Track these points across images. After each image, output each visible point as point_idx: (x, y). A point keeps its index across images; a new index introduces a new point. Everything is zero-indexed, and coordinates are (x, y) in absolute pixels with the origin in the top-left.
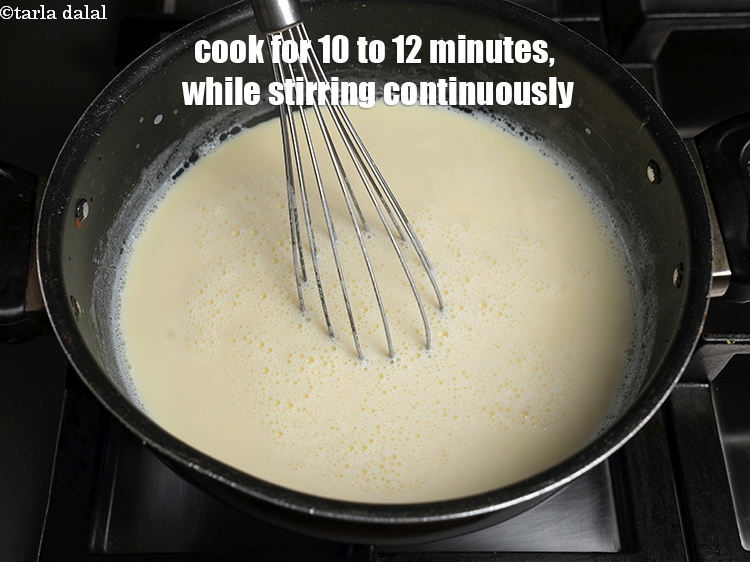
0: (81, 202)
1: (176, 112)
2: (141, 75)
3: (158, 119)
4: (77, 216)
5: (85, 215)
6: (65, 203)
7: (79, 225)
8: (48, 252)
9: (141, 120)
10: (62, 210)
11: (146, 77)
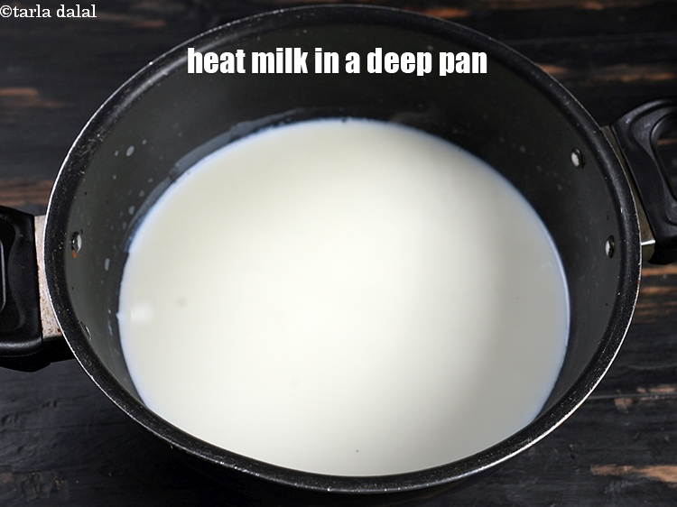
0: (74, 236)
1: (144, 142)
2: (115, 114)
3: (130, 151)
4: (73, 248)
5: (79, 246)
6: (63, 239)
7: (75, 256)
8: (56, 285)
9: (117, 154)
10: (62, 246)
11: (119, 115)
